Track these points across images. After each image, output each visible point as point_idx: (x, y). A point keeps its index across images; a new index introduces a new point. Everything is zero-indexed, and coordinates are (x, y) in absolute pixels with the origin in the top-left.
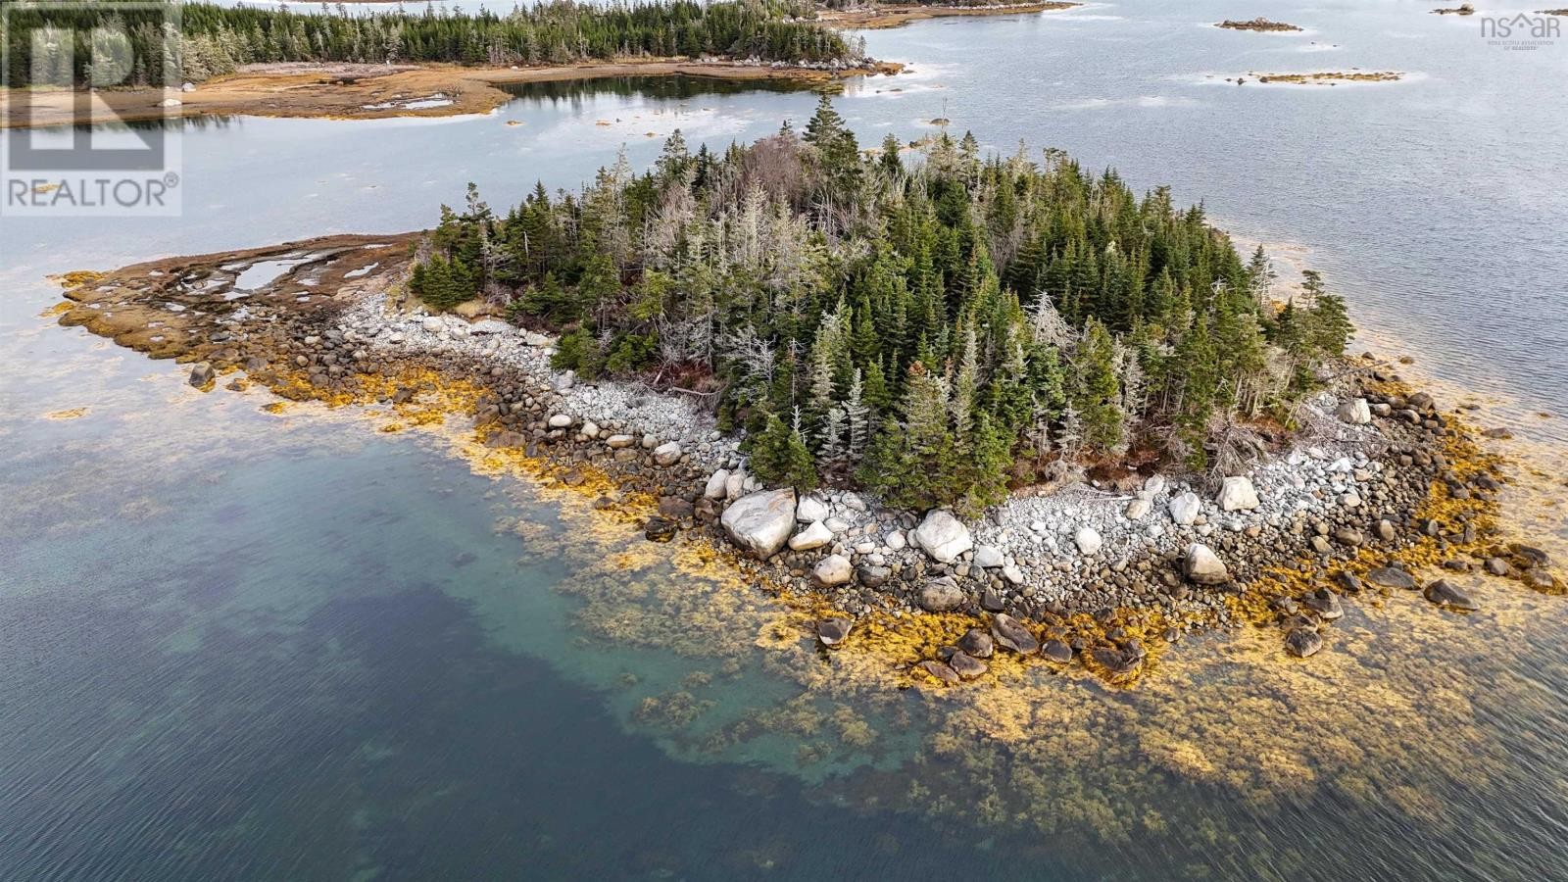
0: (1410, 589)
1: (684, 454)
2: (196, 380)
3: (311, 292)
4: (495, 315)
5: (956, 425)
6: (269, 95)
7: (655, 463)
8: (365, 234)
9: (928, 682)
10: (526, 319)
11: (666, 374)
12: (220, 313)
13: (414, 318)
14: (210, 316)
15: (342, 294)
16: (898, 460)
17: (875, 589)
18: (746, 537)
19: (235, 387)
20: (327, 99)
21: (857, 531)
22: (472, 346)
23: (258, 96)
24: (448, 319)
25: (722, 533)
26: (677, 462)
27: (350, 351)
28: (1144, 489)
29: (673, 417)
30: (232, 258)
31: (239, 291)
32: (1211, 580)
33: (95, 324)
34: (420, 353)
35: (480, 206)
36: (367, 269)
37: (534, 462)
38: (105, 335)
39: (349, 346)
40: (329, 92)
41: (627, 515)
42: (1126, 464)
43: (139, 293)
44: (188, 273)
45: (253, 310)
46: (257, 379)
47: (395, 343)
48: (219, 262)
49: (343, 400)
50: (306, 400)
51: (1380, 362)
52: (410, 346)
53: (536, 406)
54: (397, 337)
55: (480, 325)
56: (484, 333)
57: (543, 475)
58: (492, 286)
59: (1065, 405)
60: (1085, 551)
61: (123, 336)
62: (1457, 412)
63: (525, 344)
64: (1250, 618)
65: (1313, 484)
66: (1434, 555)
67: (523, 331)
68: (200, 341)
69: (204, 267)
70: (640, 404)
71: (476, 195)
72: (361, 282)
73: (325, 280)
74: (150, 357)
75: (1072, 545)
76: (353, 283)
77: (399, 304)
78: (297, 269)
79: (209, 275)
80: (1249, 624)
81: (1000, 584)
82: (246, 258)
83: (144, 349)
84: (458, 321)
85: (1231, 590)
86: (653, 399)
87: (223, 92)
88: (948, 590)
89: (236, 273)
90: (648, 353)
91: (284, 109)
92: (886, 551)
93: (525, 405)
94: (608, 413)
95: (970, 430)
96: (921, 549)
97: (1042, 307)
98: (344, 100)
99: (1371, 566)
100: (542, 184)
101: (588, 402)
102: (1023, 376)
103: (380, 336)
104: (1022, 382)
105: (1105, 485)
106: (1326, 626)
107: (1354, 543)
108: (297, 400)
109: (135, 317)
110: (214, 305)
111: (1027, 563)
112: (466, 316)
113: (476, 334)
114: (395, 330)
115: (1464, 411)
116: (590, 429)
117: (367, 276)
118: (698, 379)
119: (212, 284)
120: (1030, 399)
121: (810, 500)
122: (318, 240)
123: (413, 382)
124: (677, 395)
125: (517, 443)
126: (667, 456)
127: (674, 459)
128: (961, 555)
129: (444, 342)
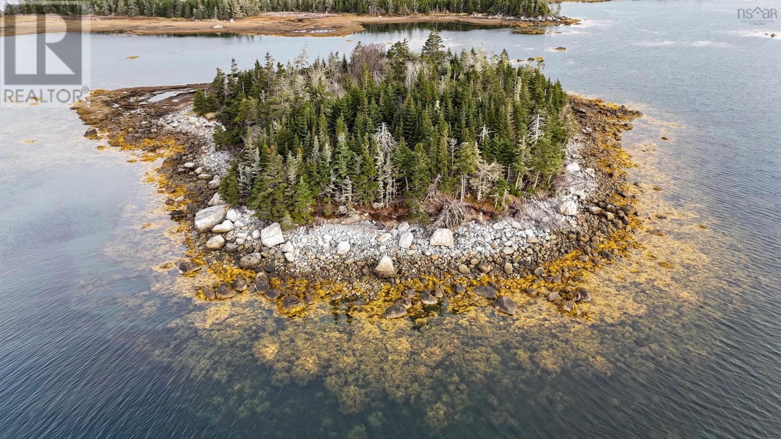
5: (289, 180)
9: (199, 297)
10: (224, 122)
12: (128, 110)
14: (123, 110)
15: (180, 106)
16: (259, 194)
21: (246, 228)
24: (201, 119)
26: (217, 188)
28: (397, 228)
31: (148, 101)
32: (383, 275)
34: (179, 133)
35: (234, 70)
37: (166, 181)
39: (154, 127)
41: (173, 208)
42: (391, 214)
43: (109, 99)
45: (142, 109)
46: (108, 136)
47: (174, 127)
49: (128, 148)
50: (115, 146)
52: (178, 129)
54: (176, 125)
55: (211, 123)
56: (209, 126)
57: (162, 187)
58: (224, 106)
59: (345, 178)
60: (339, 253)
64: (385, 296)
68: (107, 119)
71: (235, 65)
73: (181, 101)
75: (336, 248)
76: (188, 103)
77: (189, 113)
79: (144, 94)
80: (381, 299)
81: (282, 260)
88: (252, 259)
89: (155, 95)
92: (249, 238)
94: (215, 164)
95: (295, 184)
97: (383, 130)
100: (260, 60)
101: (212, 158)
102: (330, 160)
103: (171, 124)
105: (379, 223)
109: (97, 108)
110: (130, 107)
111: (305, 253)
112: (208, 118)
113: (206, 127)
114: (178, 122)
116: (199, 170)
119: (141, 98)
121: (233, 210)
125: (169, 172)
126: (212, 185)
127: (215, 187)
128: (279, 245)
129: (192, 129)
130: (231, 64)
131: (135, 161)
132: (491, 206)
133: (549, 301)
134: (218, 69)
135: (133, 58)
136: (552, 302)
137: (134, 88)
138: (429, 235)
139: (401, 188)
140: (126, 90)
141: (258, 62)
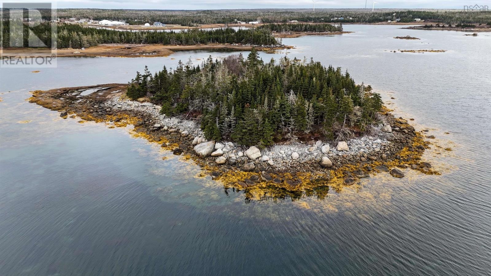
0: (386, 171)
1: (189, 134)
2: (62, 115)
3: (100, 96)
4: (148, 101)
5: (258, 122)
6: (105, 51)
7: (181, 136)
8: (120, 83)
9: (238, 187)
10: (156, 102)
11: (189, 114)
12: (73, 100)
13: (126, 102)
14: (71, 101)
15: (109, 96)
16: (241, 131)
17: (232, 166)
18: (199, 152)
19: (72, 117)
20: (121, 52)
21: (231, 152)
22: (140, 109)
23: (102, 51)
24: (135, 102)
25: (194, 152)
26: (188, 136)
27: (106, 109)
28: (315, 144)
29: (190, 125)
30: (81, 88)
31: (81, 95)
32: (327, 166)
33: (38, 102)
34: (125, 110)
35: (148, 72)
36: (118, 91)
37: (148, 136)
38: (41, 105)
39: (106, 108)
40: (123, 51)
41: (169, 148)
42: (311, 137)
43: (53, 95)
44: (68, 91)
45: (83, 100)
46: (78, 115)
47: (119, 108)
48: (77, 89)
49: (100, 121)
50: (90, 121)
51: (404, 120)
52: (123, 108)
53: (152, 123)
54: (120, 106)
55: (144, 104)
56: (144, 106)
57: (149, 139)
58: (148, 93)
59: (290, 118)
60: (294, 158)
61: (45, 105)
62: (421, 132)
63: (155, 108)
64: (336, 176)
65: (368, 145)
66: (397, 164)
67: (155, 105)
68: (66, 106)
69: (72, 90)
70: (181, 122)
71: (147, 69)
72: (115, 94)
73: (105, 94)
74: (51, 110)
75: (290, 157)
76: (113, 94)
77: (123, 99)
78: (98, 91)
79: (74, 92)
80: (335, 177)
81: (267, 165)
82: (85, 88)
83: (50, 108)
84: (138, 103)
85: (332, 169)
86: (185, 121)
87: (93, 50)
88: (251, 166)
89: (81, 92)
90: (185, 108)
91: (108, 55)
92: (237, 157)
93: (149, 122)
94: (172, 124)
95: (262, 124)
96: (247, 157)
97: (291, 94)
98: (127, 53)
99: (377, 165)
100: (165, 66)
101: (167, 122)
102: (279, 109)
103: (115, 106)
104: (279, 111)
105: (304, 142)
106: (357, 179)
107: (374, 160)
108: (88, 120)
109: (50, 100)
110: (73, 99)
111: (276, 161)
112: (140, 101)
113: (142, 106)
114: (120, 105)
115: (423, 131)
116: (166, 128)
117: (117, 93)
118: (198, 115)
119: (74, 94)
120: (280, 115)
121: (219, 143)
122: (107, 84)
123: (121, 117)
124: (192, 120)
125: (145, 131)
126: (185, 134)
127: (186, 135)
128: (258, 158)
129: (133, 108)
130: (145, 68)
131: (114, 127)
132: (359, 129)
133: (414, 169)
134: (138, 73)
135: (36, 72)
136: (416, 169)
137: (65, 88)
138: (336, 145)
139: (316, 122)
140: (60, 90)
141: (165, 67)
